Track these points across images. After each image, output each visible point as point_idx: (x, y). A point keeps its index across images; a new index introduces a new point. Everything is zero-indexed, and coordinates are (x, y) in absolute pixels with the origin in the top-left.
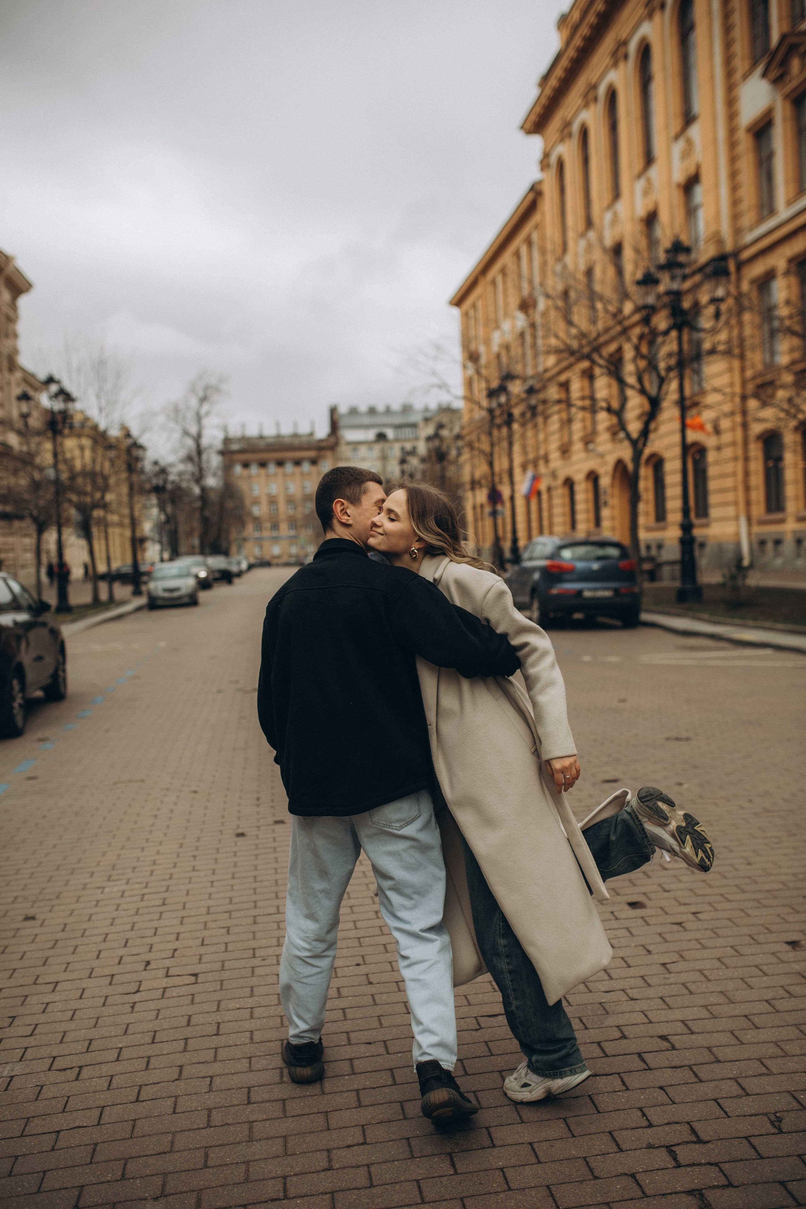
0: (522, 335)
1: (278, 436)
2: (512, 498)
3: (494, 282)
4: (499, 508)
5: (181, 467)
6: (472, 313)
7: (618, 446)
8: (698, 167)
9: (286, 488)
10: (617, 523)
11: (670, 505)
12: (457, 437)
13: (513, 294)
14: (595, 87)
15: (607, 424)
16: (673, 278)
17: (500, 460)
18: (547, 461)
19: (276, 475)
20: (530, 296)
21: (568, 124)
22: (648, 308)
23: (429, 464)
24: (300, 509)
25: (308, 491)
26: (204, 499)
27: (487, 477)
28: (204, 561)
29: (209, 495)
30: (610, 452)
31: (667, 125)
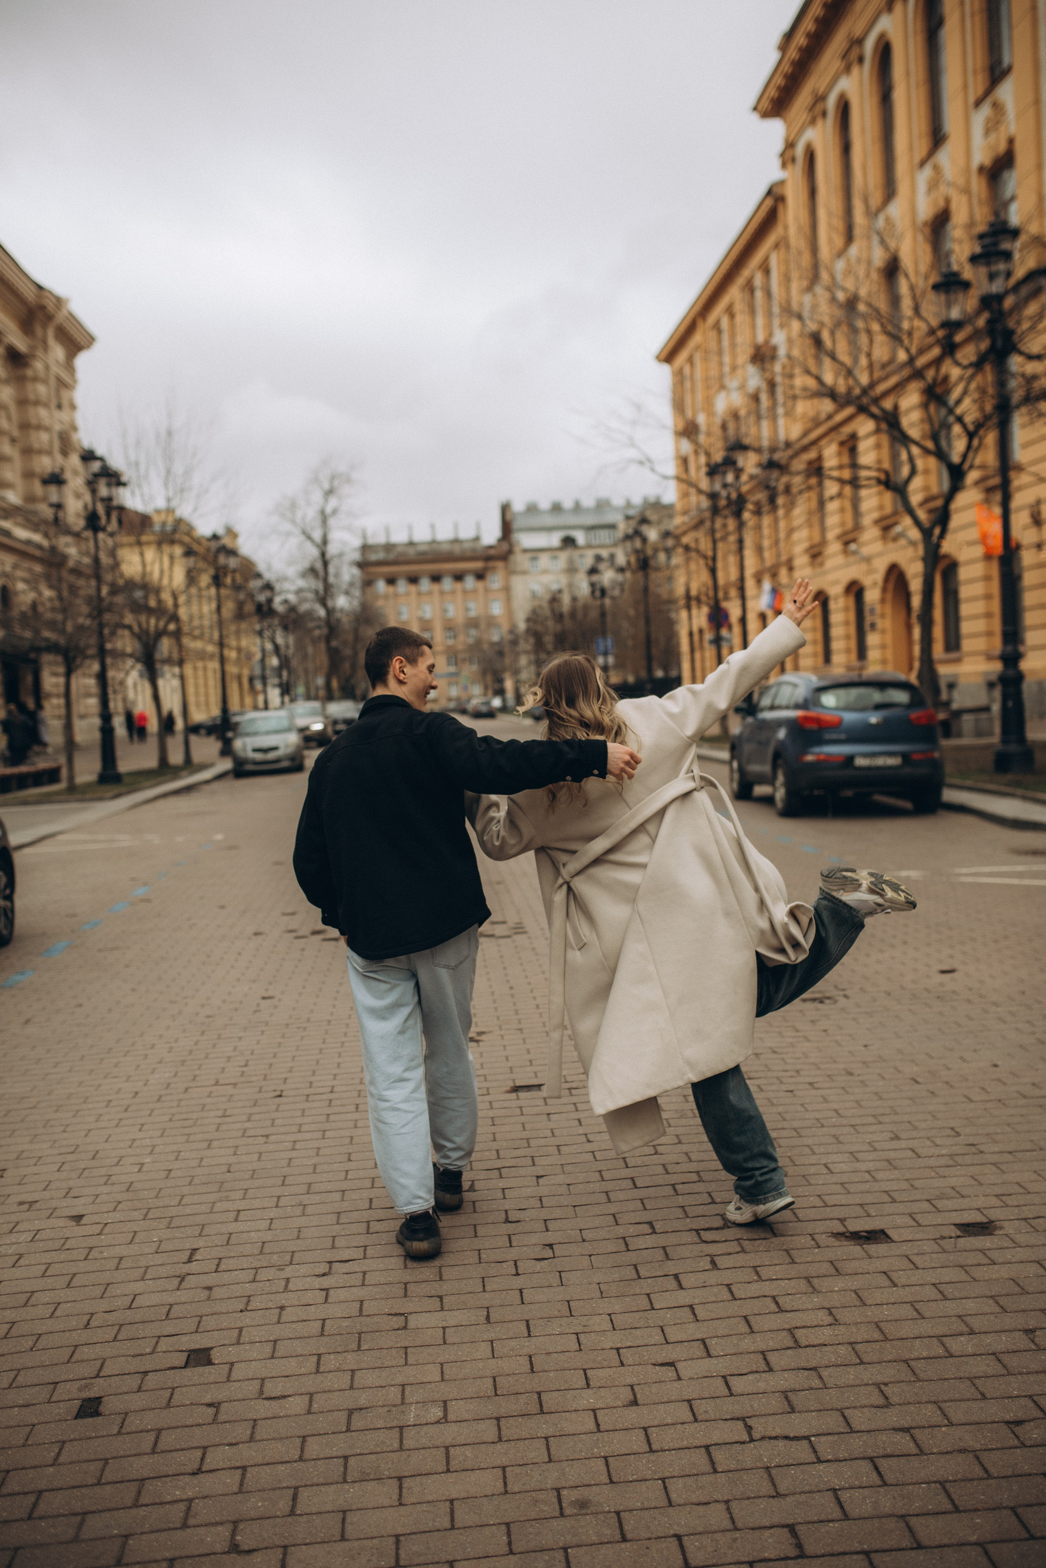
0: (755, 398)
1: (434, 542)
2: (743, 621)
3: (717, 327)
4: (724, 632)
5: (301, 583)
6: (687, 370)
7: (891, 545)
8: (1011, 141)
9: (445, 611)
10: (889, 654)
11: (966, 627)
12: (666, 534)
13: (743, 339)
14: (859, 42)
15: (875, 515)
16: (992, 277)
17: (726, 568)
18: (791, 569)
19: (430, 593)
20: (767, 342)
21: (820, 98)
22: (951, 326)
23: (628, 575)
24: (461, 638)
25: (473, 614)
26: (332, 626)
27: (708, 589)
28: (324, 709)
29: (338, 621)
30: (879, 555)
31: (965, 86)
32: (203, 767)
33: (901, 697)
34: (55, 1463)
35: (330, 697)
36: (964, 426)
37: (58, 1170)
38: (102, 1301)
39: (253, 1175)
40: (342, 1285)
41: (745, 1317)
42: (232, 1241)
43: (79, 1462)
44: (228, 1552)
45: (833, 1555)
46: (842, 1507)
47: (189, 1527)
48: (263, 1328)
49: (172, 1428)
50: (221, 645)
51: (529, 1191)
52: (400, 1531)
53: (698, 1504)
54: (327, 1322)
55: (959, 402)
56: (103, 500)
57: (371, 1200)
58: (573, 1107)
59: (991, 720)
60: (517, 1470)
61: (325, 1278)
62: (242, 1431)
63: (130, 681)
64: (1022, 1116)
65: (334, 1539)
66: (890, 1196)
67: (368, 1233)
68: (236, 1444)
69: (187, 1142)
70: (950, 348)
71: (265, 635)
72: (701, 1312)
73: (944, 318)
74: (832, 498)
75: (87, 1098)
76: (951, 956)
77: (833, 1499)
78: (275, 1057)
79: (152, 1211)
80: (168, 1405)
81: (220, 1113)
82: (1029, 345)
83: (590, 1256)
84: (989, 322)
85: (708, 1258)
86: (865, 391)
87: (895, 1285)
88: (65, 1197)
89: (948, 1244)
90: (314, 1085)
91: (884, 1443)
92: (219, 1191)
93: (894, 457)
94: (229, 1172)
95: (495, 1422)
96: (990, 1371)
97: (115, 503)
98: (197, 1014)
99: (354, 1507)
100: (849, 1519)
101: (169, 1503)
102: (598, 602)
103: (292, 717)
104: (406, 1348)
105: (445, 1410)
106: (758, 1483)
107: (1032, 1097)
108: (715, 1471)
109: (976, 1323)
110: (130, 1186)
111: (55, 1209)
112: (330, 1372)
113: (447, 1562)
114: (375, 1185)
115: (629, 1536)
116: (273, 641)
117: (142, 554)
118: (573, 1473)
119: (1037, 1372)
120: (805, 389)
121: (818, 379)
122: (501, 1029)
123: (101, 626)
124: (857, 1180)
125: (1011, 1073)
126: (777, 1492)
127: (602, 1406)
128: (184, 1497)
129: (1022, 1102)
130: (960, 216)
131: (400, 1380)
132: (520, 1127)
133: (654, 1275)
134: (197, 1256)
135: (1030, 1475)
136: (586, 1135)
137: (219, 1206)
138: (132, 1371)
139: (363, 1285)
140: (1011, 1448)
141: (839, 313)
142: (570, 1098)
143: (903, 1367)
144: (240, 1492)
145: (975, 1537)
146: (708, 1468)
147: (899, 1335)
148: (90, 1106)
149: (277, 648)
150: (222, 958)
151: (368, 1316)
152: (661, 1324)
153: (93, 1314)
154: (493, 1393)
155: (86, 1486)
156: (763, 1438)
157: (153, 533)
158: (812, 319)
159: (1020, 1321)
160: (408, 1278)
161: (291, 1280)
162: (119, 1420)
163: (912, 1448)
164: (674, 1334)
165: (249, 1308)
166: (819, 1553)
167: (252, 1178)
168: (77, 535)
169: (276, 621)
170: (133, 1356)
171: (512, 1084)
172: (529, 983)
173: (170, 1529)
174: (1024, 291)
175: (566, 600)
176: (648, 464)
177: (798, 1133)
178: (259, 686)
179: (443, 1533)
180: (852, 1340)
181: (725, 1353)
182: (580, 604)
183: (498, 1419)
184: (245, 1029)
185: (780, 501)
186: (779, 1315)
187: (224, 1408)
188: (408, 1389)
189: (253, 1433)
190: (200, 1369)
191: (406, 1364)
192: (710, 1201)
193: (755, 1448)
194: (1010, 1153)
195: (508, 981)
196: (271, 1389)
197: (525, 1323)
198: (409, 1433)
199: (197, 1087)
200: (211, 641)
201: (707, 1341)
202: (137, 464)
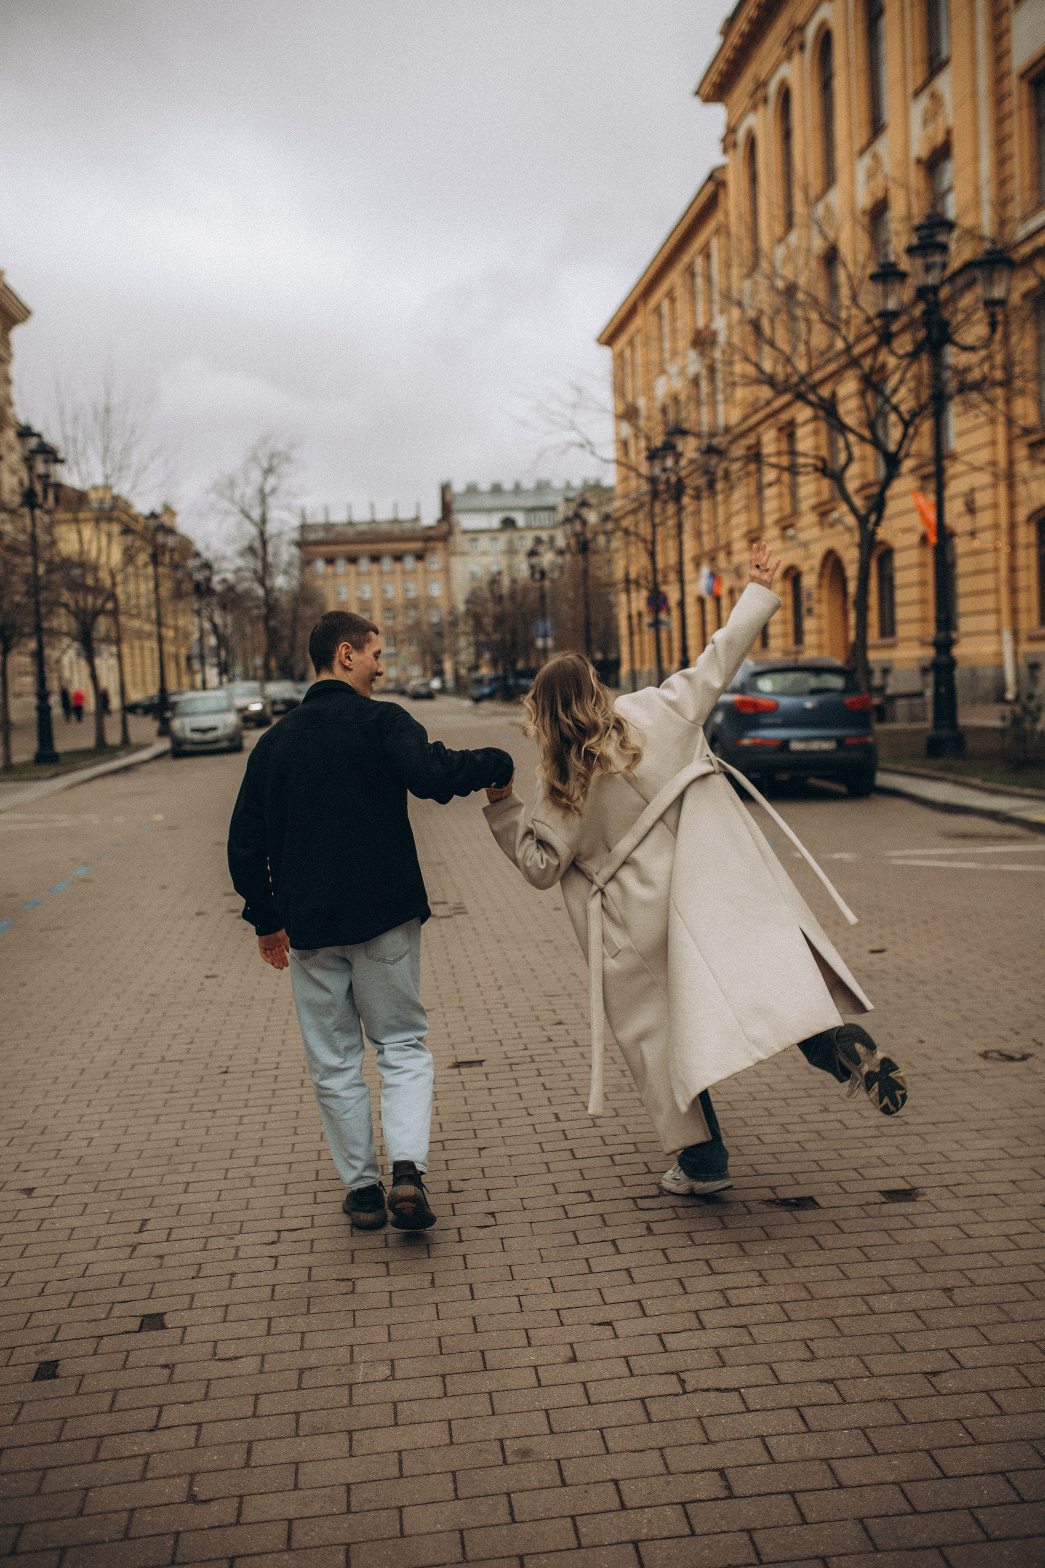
0: (695, 381)
1: (373, 522)
2: (682, 604)
3: (658, 310)
4: (663, 616)
5: (239, 562)
6: (628, 353)
7: (828, 531)
8: (948, 133)
9: (384, 591)
10: (826, 638)
11: (901, 613)
12: (607, 518)
13: (684, 325)
14: (800, 29)
15: (813, 501)
16: (928, 268)
17: (665, 551)
18: (729, 553)
19: (369, 573)
20: (707, 327)
21: (762, 85)
22: (887, 316)
23: (568, 557)
24: (400, 619)
25: (412, 595)
26: (270, 604)
27: (647, 573)
28: (262, 689)
29: (277, 600)
30: (817, 540)
31: (904, 76)
32: (141, 747)
33: (836, 682)
34: (15, 1422)
35: (268, 677)
36: (900, 414)
37: (8, 1145)
38: (54, 1269)
39: (201, 1148)
40: (290, 1252)
41: (679, 1279)
42: (182, 1212)
43: (37, 1421)
44: (186, 1502)
45: (760, 1495)
46: (769, 1452)
47: (147, 1480)
48: (214, 1293)
49: (128, 1388)
50: (159, 623)
51: (470, 1163)
52: (351, 1480)
53: (634, 1452)
54: (277, 1287)
55: (895, 391)
56: (40, 477)
57: (317, 1172)
58: (513, 1082)
59: (924, 705)
60: (462, 1422)
61: (274, 1246)
62: (197, 1391)
63: (66, 660)
64: (946, 1089)
65: (287, 1488)
66: (819, 1165)
67: (315, 1203)
68: (191, 1402)
69: (135, 1117)
70: (886, 338)
71: (203, 615)
72: (637, 1275)
73: (881, 308)
74: (770, 485)
75: (34, 1075)
76: (881, 937)
77: (761, 1445)
78: (220, 1034)
79: (102, 1184)
80: (124, 1367)
81: (167, 1089)
82: (964, 336)
83: (531, 1223)
84: (925, 313)
85: (645, 1225)
86: (802, 379)
87: (822, 1248)
88: (15, 1171)
89: (873, 1210)
90: (259, 1061)
91: (809, 1393)
92: (168, 1164)
93: (832, 443)
94: (177, 1145)
95: (441, 1379)
96: (910, 1327)
97: (52, 480)
98: (141, 993)
99: (307, 1459)
100: (775, 1463)
101: (127, 1457)
102: (538, 584)
103: (230, 698)
104: (354, 1311)
105: (393, 1368)
106: (690, 1431)
107: (956, 1072)
108: (650, 1421)
109: (897, 1283)
110: (80, 1160)
111: (6, 1182)
112: (281, 1334)
113: (396, 1507)
114: (322, 1158)
115: (568, 1481)
116: (211, 620)
117: (79, 532)
118: (516, 1425)
119: (954, 1327)
120: (744, 376)
121: (758, 367)
122: (442, 1006)
123: (38, 604)
124: (787, 1150)
125: (937, 1048)
126: (708, 1439)
127: (542, 1363)
128: (142, 1452)
129: (946, 1076)
130: (897, 209)
131: (348, 1340)
132: (462, 1101)
133: (592, 1241)
134: (149, 1226)
135: (945, 1420)
136: (526, 1108)
137: (168, 1179)
138: (88, 1336)
139: (311, 1252)
140: (927, 1396)
141: (779, 301)
142: (510, 1073)
143: (829, 1324)
144: (196, 1446)
145: (893, 1477)
146: (644, 1418)
147: (824, 1295)
148: (37, 1083)
149: (215, 627)
150: (165, 938)
151: (317, 1281)
152: (599, 1286)
153: (47, 1282)
154: (439, 1352)
155: (46, 1443)
156: (695, 1391)
157: (91, 510)
158: (752, 307)
159: (940, 1280)
160: (354, 1246)
161: (241, 1248)
162: (76, 1381)
163: (835, 1398)
164: (611, 1295)
165: (200, 1275)
166: (747, 1493)
167: (200, 1151)
168: (12, 512)
169: (214, 601)
170: (89, 1321)
171: (454, 1060)
172: (470, 963)
173: (129, 1482)
174: (960, 281)
175: (506, 581)
176: (588, 448)
177: (731, 1106)
178: (196, 665)
179: (392, 1482)
180: (781, 1299)
181: (660, 1312)
182: (519, 586)
183: (443, 1376)
184: (190, 1007)
185: (720, 486)
186: (712, 1277)
187: (178, 1369)
188: (356, 1349)
189: (207, 1392)
190: (154, 1333)
191: (354, 1326)
192: (646, 1170)
193: (688, 1399)
194: (934, 1124)
195: (449, 961)
196: (224, 1350)
197: (468, 1287)
198: (359, 1391)
199: (143, 1064)
200: (148, 619)
201: (643, 1302)
202: (75, 441)
